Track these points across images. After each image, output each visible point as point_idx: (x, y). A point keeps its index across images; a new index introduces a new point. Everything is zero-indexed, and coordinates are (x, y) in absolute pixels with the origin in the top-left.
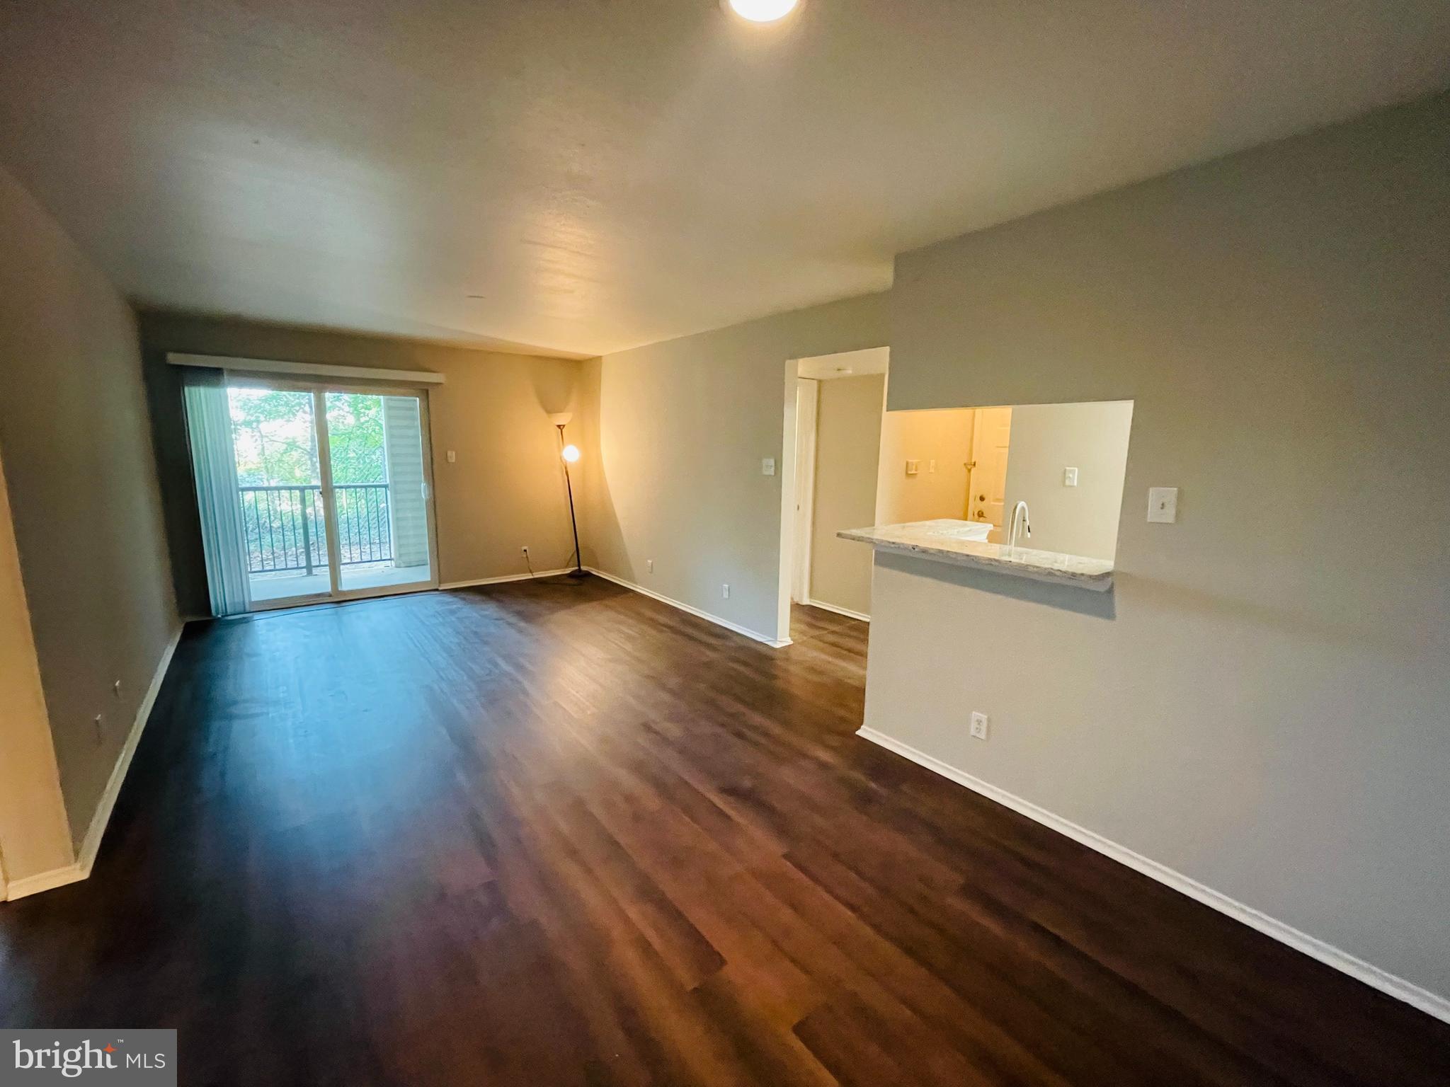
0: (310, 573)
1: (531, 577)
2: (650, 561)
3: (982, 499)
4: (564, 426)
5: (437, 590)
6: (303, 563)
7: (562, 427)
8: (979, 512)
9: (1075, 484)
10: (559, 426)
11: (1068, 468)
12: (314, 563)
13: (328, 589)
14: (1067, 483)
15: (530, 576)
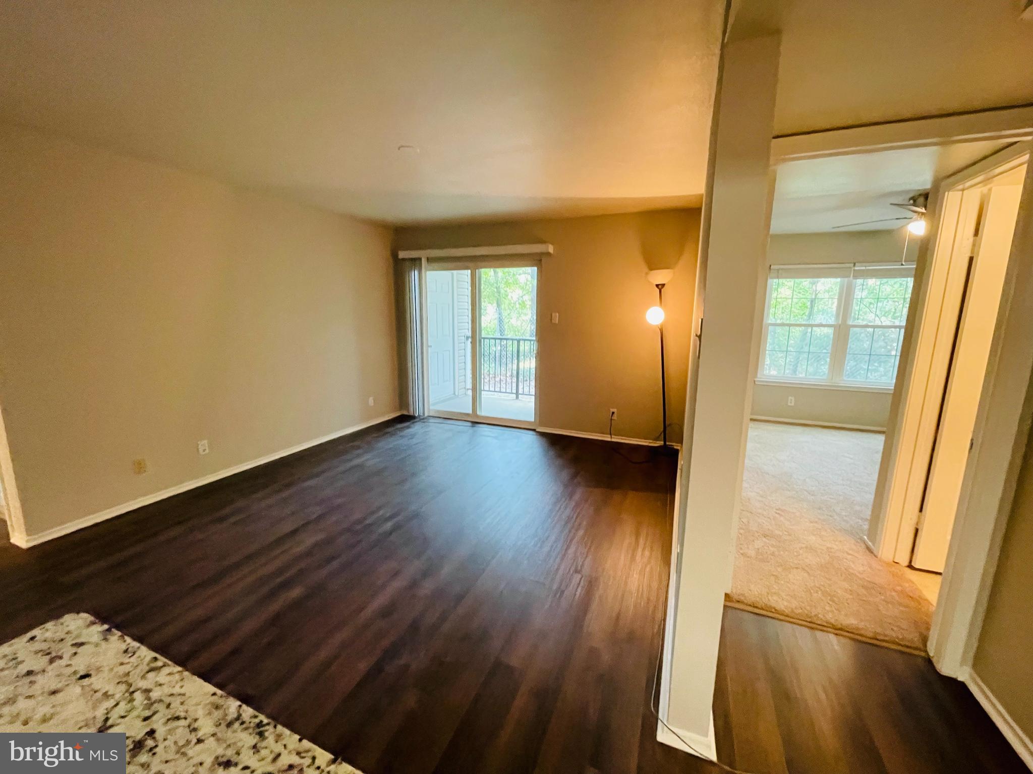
0: (517, 397)
1: (609, 439)
4: (663, 286)
5: (534, 430)
6: (514, 391)
7: (660, 287)
10: (657, 286)
12: (520, 391)
13: (469, 411)
15: (607, 438)
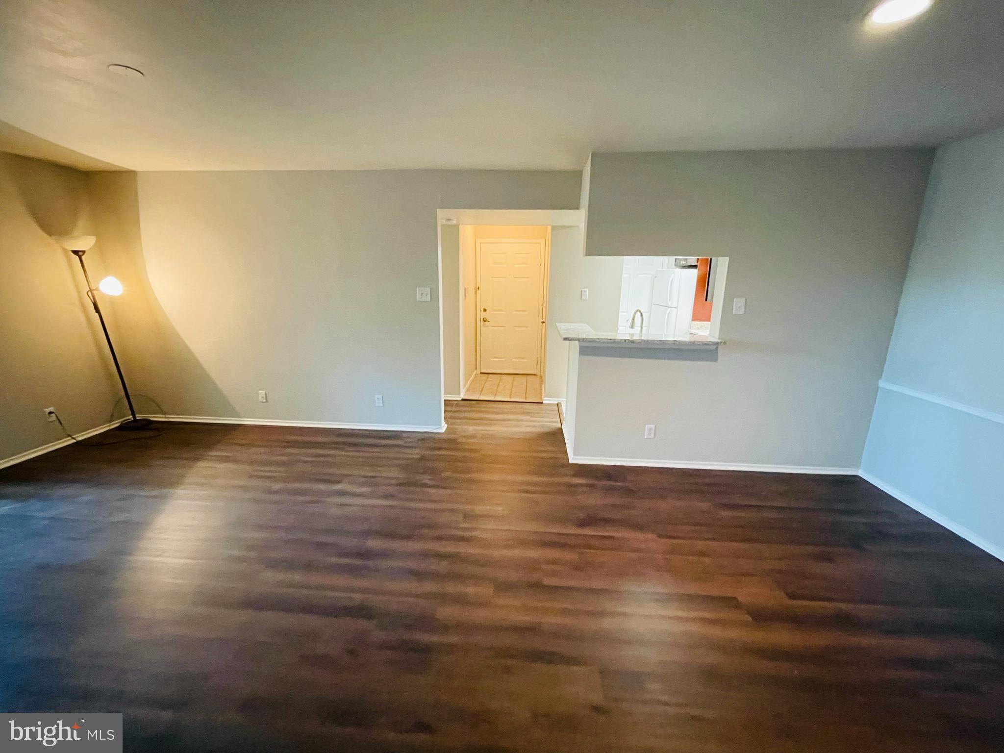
1: (71, 442)
2: (262, 393)
3: (485, 310)
4: (84, 252)
7: (80, 253)
8: (483, 319)
9: (587, 298)
10: (76, 252)
11: (583, 290)
14: (583, 298)
